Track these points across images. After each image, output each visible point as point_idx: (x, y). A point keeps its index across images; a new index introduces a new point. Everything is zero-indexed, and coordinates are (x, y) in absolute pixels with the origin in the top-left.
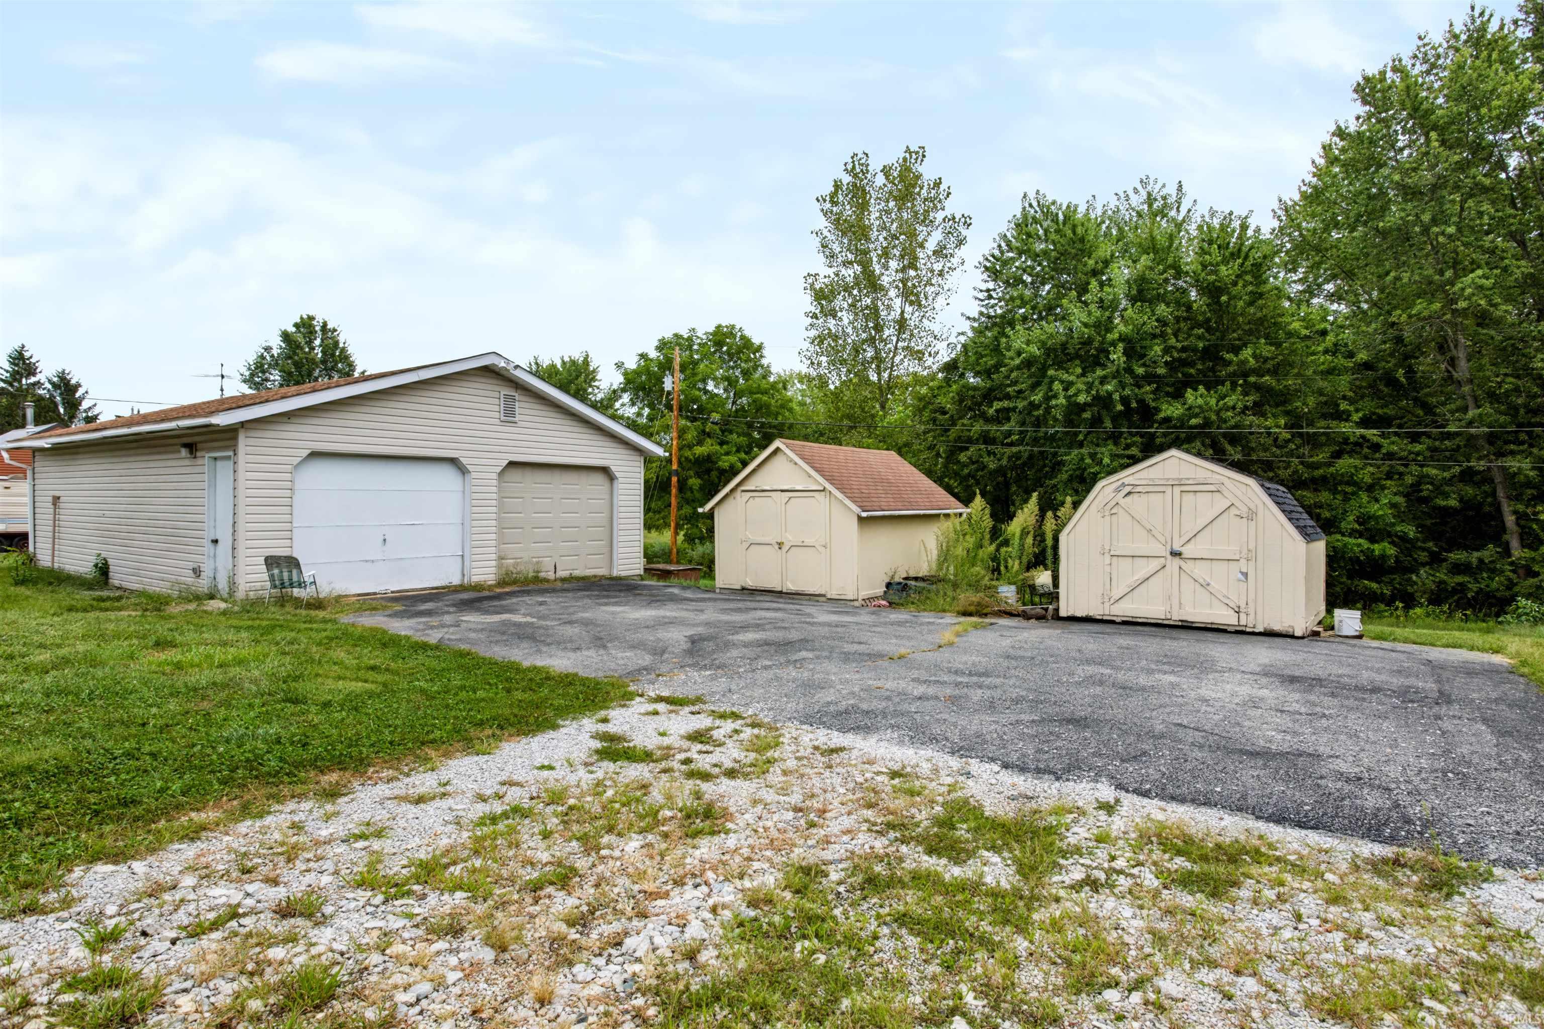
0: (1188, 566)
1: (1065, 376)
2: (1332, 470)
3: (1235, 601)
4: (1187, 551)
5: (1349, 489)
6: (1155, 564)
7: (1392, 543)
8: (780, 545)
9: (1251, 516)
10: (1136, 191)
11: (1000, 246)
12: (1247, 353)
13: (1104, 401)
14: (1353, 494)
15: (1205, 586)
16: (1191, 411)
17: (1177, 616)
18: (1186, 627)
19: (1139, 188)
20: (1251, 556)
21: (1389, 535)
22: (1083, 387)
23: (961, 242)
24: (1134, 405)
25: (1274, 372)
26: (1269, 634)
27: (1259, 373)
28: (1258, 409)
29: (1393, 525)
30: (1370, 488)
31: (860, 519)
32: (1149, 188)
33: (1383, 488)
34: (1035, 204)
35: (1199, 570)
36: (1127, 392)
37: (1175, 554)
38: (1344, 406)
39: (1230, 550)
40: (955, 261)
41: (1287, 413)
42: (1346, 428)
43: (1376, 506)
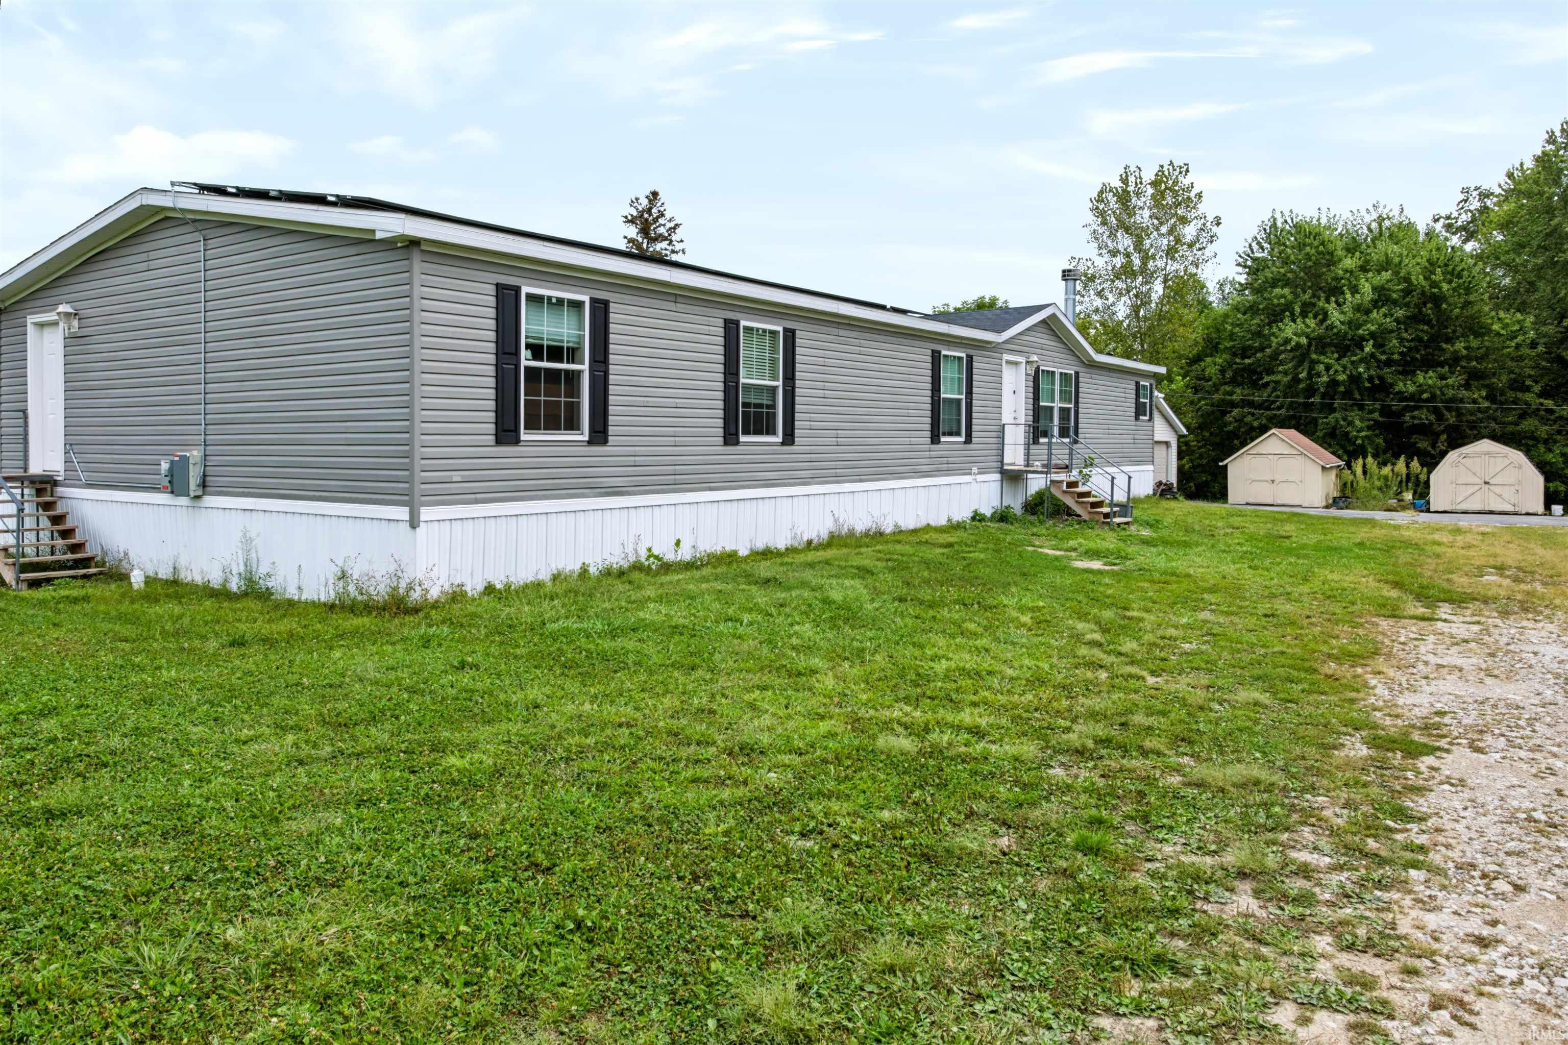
0: (1492, 488)
1: (1326, 360)
2: (1519, 428)
3: (1512, 501)
4: (1492, 482)
5: (1531, 442)
6: (1477, 487)
7: (1563, 482)
8: (1273, 481)
9: (1520, 467)
10: (1368, 211)
11: (1250, 246)
12: (1460, 345)
13: (1355, 379)
14: (1533, 446)
15: (1500, 496)
16: (1421, 389)
17: (1487, 509)
18: (1491, 513)
19: (1371, 209)
20: (1520, 483)
21: (1560, 476)
22: (1340, 369)
23: (1212, 239)
24: (1377, 382)
25: (1479, 359)
26: (1528, 514)
27: (1468, 358)
28: (1467, 386)
29: (1563, 469)
30: (1546, 442)
31: (1323, 468)
32: (1380, 210)
33: (1555, 442)
34: (1289, 221)
35: (1498, 490)
36: (1372, 372)
37: (1486, 483)
38: (1528, 382)
39: (1511, 481)
40: (1208, 252)
41: (1486, 386)
42: (1528, 397)
43: (1551, 456)
